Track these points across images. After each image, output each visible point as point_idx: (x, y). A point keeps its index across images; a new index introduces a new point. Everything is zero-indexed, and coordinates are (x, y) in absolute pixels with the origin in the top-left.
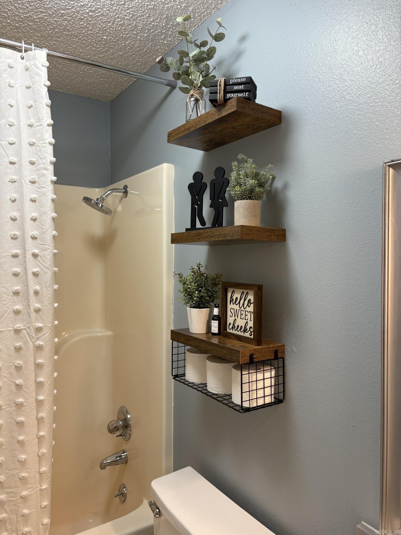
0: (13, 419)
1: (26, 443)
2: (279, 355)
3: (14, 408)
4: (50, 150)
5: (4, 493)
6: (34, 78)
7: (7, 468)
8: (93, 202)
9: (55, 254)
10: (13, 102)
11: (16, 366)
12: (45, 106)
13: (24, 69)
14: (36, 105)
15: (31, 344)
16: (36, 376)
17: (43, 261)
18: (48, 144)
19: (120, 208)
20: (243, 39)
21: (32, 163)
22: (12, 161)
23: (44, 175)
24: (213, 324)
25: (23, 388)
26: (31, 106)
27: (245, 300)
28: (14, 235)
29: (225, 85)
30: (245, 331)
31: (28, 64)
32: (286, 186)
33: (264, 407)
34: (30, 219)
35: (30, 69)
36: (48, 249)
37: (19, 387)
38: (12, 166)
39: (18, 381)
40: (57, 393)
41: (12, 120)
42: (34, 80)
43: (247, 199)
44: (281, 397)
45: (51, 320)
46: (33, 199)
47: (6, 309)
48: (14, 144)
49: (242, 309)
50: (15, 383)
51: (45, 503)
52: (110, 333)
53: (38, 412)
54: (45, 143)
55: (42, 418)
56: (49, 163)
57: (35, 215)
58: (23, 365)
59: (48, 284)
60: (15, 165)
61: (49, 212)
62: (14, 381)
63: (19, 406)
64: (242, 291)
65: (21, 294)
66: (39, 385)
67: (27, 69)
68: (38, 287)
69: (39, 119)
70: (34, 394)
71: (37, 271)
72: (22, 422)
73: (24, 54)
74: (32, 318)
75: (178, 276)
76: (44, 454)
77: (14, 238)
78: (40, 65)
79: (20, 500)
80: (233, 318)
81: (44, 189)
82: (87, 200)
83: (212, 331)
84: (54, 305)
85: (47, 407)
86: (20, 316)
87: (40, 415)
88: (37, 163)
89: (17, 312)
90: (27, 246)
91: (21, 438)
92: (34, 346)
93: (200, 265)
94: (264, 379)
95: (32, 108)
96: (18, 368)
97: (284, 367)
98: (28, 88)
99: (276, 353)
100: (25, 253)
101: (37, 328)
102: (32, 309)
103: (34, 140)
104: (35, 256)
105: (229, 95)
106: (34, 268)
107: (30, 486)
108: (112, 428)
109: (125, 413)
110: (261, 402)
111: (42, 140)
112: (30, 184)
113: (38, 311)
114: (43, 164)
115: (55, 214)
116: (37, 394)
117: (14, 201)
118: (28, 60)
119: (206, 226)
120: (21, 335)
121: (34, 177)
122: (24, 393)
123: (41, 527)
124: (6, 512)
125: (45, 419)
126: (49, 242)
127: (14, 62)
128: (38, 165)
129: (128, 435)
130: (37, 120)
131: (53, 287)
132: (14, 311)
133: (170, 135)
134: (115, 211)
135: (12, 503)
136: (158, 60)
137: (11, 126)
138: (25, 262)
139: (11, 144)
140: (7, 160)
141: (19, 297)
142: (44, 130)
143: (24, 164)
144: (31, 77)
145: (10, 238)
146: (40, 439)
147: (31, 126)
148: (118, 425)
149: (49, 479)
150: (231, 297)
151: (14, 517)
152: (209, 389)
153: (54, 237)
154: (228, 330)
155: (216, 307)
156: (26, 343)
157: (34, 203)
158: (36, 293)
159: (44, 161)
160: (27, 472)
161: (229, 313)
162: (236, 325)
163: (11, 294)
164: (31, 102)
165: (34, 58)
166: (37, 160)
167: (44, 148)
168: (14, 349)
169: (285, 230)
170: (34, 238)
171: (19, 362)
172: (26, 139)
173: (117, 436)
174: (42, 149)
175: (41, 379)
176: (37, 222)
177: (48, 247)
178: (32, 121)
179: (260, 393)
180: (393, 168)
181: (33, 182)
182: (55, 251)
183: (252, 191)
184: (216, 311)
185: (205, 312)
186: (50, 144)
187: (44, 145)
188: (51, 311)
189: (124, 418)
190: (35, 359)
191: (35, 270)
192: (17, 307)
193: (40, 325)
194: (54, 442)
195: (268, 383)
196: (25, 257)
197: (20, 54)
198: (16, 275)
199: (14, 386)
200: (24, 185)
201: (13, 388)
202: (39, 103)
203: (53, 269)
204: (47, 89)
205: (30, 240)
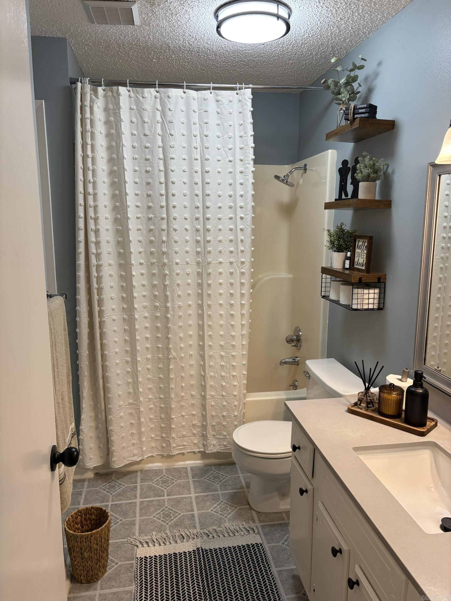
0: (228, 312)
1: (235, 326)
2: (381, 281)
3: (229, 306)
4: (252, 151)
5: (223, 352)
6: (244, 107)
7: (225, 338)
8: (281, 179)
9: (253, 217)
10: (231, 123)
11: (230, 283)
12: (250, 124)
13: (238, 100)
14: (244, 123)
15: (238, 271)
16: (241, 290)
17: (246, 221)
18: (251, 148)
19: (301, 182)
20: (380, 64)
21: (241, 160)
22: (230, 160)
23: (248, 168)
24: (346, 262)
25: (234, 295)
26: (242, 124)
27: (364, 246)
28: (230, 206)
29: (354, 109)
30: (362, 266)
31: (240, 98)
32: (393, 172)
33: (368, 310)
34: (239, 196)
35: (242, 101)
36: (249, 214)
37: (231, 294)
38: (230, 163)
39: (231, 292)
40: (252, 302)
41: (231, 134)
42: (243, 108)
43: (366, 182)
44: (382, 306)
45: (249, 258)
46: (241, 183)
47: (225, 250)
48: (231, 149)
49: (362, 252)
50: (230, 292)
51: (244, 362)
52: (291, 276)
53: (241, 310)
54: (249, 147)
55: (244, 314)
56: (251, 160)
57: (242, 193)
58: (234, 283)
59: (248, 236)
60: (232, 162)
61: (250, 191)
62: (229, 291)
63: (232, 305)
64: (363, 240)
65: (233, 241)
66: (242, 295)
67: (240, 101)
68: (243, 238)
69: (246, 132)
70: (239, 300)
71: (243, 228)
72: (233, 314)
73: (238, 91)
74: (239, 256)
75: (327, 231)
76: (244, 335)
77: (230, 208)
78: (247, 98)
79: (231, 357)
80: (358, 258)
81: (248, 177)
82: (277, 177)
83: (346, 267)
84: (251, 249)
85: (247, 308)
86: (233, 254)
87: (243, 312)
88: (244, 160)
89: (231, 252)
90: (237, 212)
91: (233, 323)
92: (240, 272)
93: (342, 223)
94: (369, 293)
95: (242, 126)
96: (231, 284)
97: (385, 288)
98: (240, 113)
99: (379, 279)
100: (236, 217)
101: (242, 262)
102: (239, 250)
103: (242, 146)
104: (242, 218)
105: (356, 116)
106: (241, 226)
107: (236, 350)
108: (288, 339)
109: (298, 331)
110: (366, 307)
111: (247, 146)
112: (240, 173)
113: (242, 252)
114: (248, 160)
115: (254, 192)
116: (241, 300)
117: (230, 185)
118: (241, 95)
119: (348, 197)
120: (233, 265)
121: (242, 169)
122: (234, 298)
123: (242, 375)
124: (224, 362)
125: (245, 315)
126: (250, 210)
127: (233, 97)
128: (245, 161)
129: (299, 346)
130: (245, 133)
131: (251, 237)
132: (230, 251)
133: (327, 135)
134: (298, 183)
135: (227, 358)
136: (322, 82)
137: (230, 138)
138: (236, 222)
139: (230, 149)
140: (227, 160)
141: (233, 243)
142: (248, 139)
143: (236, 161)
144: (242, 106)
145: (228, 208)
146: (243, 325)
147: (241, 137)
148: (293, 338)
149: (247, 350)
150: (358, 245)
151: (228, 365)
152: (341, 302)
153: (253, 206)
154: (355, 266)
155: (349, 251)
156: (236, 270)
157: (242, 186)
158: (242, 241)
159: (248, 159)
160: (235, 342)
161: (356, 255)
162: (359, 263)
163: (228, 241)
164: (242, 122)
165: (244, 94)
166: (244, 158)
167: (248, 151)
168: (229, 273)
169: (391, 201)
170: (241, 207)
171: (232, 281)
172: (238, 146)
173: (292, 346)
174: (247, 151)
175: (243, 292)
176: (243, 197)
177: (249, 212)
178: (242, 133)
179: (366, 301)
180: (432, 167)
181: (242, 173)
182: (253, 215)
183: (369, 176)
184: (349, 254)
185: (342, 255)
186: (252, 147)
187: (248, 148)
188: (250, 252)
189: (298, 334)
190: (240, 280)
191: (241, 227)
192: (231, 249)
193: (244, 260)
194: (250, 330)
195: (371, 296)
196: (236, 219)
197: (236, 91)
198: (231, 230)
199: (229, 294)
200: (237, 174)
201: (229, 295)
202: (246, 122)
203: (251, 227)
204: (251, 113)
205: (239, 208)
